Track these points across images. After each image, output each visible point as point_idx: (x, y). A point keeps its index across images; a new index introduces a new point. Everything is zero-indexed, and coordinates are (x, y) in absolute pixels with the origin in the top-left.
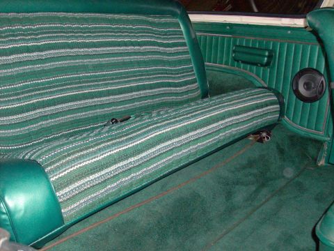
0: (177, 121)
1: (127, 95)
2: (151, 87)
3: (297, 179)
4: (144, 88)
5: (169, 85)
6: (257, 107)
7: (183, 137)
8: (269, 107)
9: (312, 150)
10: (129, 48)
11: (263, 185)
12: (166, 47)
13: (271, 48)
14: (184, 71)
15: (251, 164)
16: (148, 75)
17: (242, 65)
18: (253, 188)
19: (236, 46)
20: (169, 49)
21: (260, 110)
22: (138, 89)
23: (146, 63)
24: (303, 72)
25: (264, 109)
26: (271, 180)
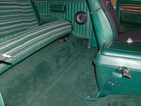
0: (35, 31)
1: (9, 26)
2: (19, 23)
3: (81, 54)
4: (16, 23)
5: (26, 22)
6: (64, 26)
7: (38, 37)
8: (68, 26)
9: (85, 43)
10: (7, 6)
11: (69, 57)
12: (22, 6)
13: (65, 5)
14: (31, 16)
15: (63, 49)
16: (17, 18)
17: (54, 13)
18: (66, 58)
19: (51, 5)
20: (24, 7)
21: (65, 27)
22: (13, 24)
23: (15, 13)
24: (78, 13)
25: (66, 27)
26: (72, 55)
